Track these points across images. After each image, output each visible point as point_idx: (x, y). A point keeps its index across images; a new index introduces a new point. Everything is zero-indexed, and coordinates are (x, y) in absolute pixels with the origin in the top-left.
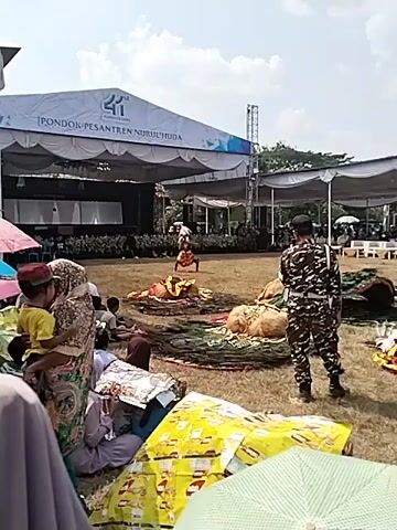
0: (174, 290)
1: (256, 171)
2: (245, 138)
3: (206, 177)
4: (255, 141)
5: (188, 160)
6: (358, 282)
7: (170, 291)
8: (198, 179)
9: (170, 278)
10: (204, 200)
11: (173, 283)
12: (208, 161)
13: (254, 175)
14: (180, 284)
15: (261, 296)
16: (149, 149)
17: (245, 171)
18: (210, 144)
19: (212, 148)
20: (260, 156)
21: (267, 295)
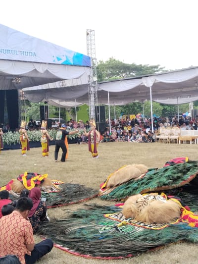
0: (29, 185)
1: (95, 79)
2: (86, 55)
3: (57, 85)
4: (93, 57)
5: (42, 72)
6: (184, 173)
7: (26, 185)
8: (51, 86)
9: (26, 174)
10: (57, 101)
11: (28, 178)
12: (57, 72)
13: (94, 82)
14: (35, 179)
15: (104, 186)
16: (11, 63)
17: (87, 79)
18: (59, 59)
19: (60, 62)
20: (97, 68)
21: (108, 185)
